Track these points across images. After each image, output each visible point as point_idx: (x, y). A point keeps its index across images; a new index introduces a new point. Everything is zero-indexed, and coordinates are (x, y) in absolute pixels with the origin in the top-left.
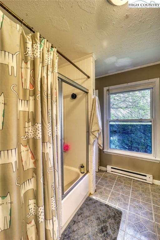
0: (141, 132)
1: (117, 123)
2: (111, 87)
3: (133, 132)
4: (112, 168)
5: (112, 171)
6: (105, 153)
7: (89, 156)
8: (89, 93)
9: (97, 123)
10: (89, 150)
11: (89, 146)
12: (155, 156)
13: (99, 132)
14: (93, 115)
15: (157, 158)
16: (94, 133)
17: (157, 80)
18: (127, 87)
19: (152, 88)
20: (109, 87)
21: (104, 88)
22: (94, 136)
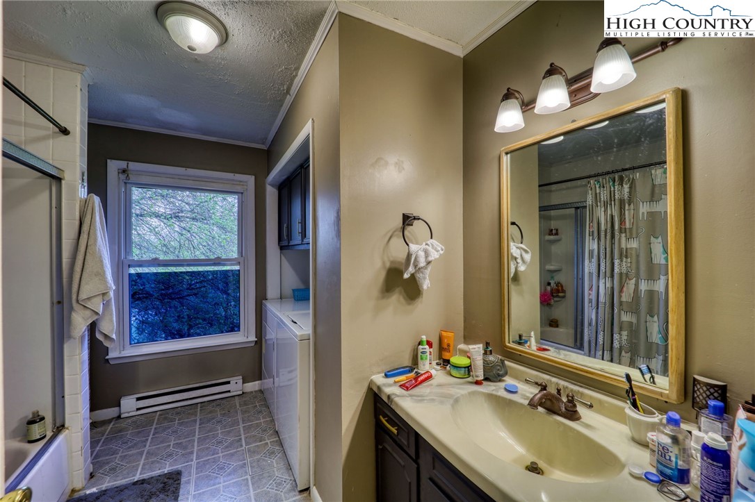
0: (218, 289)
1: (154, 270)
2: (133, 166)
3: (195, 291)
4: (138, 399)
5: (138, 409)
6: (112, 362)
7: (66, 377)
8: (63, 182)
9: (101, 275)
10: (66, 358)
11: (66, 346)
12: (246, 335)
13: (106, 298)
14: (86, 249)
15: (249, 338)
16: (89, 303)
17: (250, 180)
18: (186, 178)
19: (242, 193)
20: (130, 163)
21: (109, 161)
22: (88, 313)
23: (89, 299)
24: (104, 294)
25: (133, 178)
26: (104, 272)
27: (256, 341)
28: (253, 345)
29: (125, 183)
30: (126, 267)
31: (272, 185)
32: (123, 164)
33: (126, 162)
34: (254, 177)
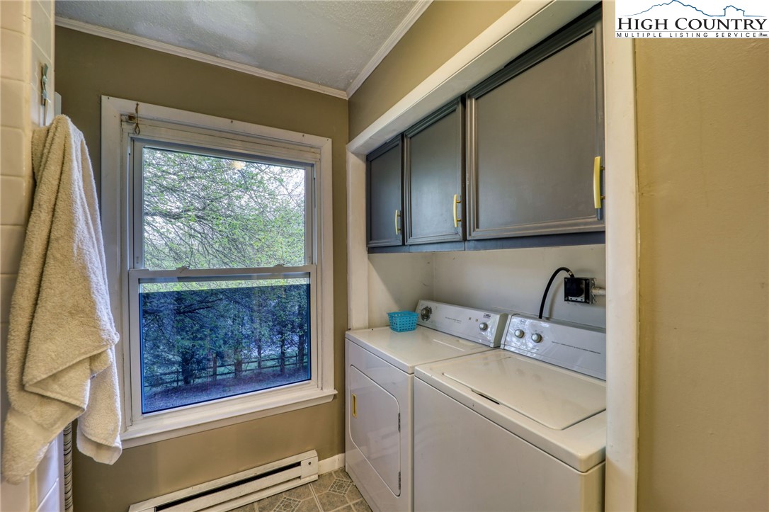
2: (146, 110)
12: (320, 385)
13: (99, 367)
14: (47, 249)
15: (325, 390)
16: (56, 387)
17: (326, 144)
18: (231, 136)
19: (312, 165)
20: (140, 104)
21: (104, 98)
22: (52, 410)
23: (54, 377)
24: (93, 359)
25: (145, 133)
26: (93, 305)
27: (335, 395)
28: (330, 400)
29: (133, 140)
30: (134, 281)
31: (357, 154)
32: (128, 106)
33: (136, 102)
34: (330, 140)
